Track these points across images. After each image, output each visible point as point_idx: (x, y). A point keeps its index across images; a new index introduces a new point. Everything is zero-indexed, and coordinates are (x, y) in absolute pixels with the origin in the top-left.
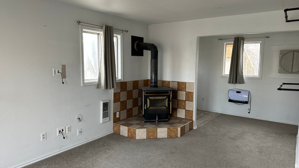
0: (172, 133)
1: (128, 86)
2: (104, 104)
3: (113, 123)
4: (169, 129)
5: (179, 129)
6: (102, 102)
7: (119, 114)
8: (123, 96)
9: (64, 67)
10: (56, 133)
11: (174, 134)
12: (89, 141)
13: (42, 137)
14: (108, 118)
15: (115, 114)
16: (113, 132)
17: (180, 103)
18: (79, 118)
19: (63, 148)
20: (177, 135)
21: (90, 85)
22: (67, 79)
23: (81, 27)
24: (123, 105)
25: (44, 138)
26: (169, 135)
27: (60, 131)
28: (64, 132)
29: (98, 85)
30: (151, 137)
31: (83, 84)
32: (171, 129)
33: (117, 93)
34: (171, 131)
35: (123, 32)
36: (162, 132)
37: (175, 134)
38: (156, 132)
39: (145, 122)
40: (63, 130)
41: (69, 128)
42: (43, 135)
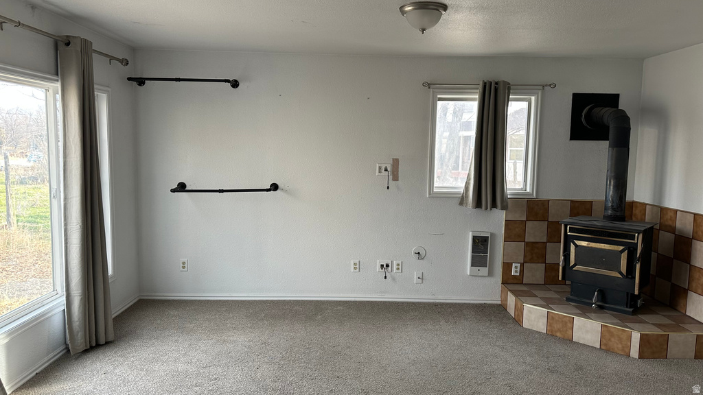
0: (613, 339)
1: (552, 210)
2: (475, 238)
3: (502, 283)
4: (604, 329)
5: (636, 337)
6: (471, 233)
7: (518, 269)
8: (536, 232)
9: (396, 163)
10: (376, 266)
11: (620, 346)
12: (437, 301)
13: (353, 266)
14: (484, 271)
15: (507, 267)
16: (500, 302)
17: (696, 275)
18: (419, 253)
19: (387, 296)
20: (627, 350)
21: (446, 197)
22: (400, 182)
23: (433, 92)
24: (535, 253)
25: (355, 268)
26: (606, 345)
27: (382, 266)
28: (390, 268)
29: (462, 200)
30: (558, 334)
31: (430, 194)
32: (612, 330)
33: (515, 222)
34: (612, 334)
35: (543, 88)
36: (587, 329)
37: (623, 347)
38: (569, 325)
39: (568, 299)
40: (387, 266)
41: (398, 265)
42: (355, 264)
